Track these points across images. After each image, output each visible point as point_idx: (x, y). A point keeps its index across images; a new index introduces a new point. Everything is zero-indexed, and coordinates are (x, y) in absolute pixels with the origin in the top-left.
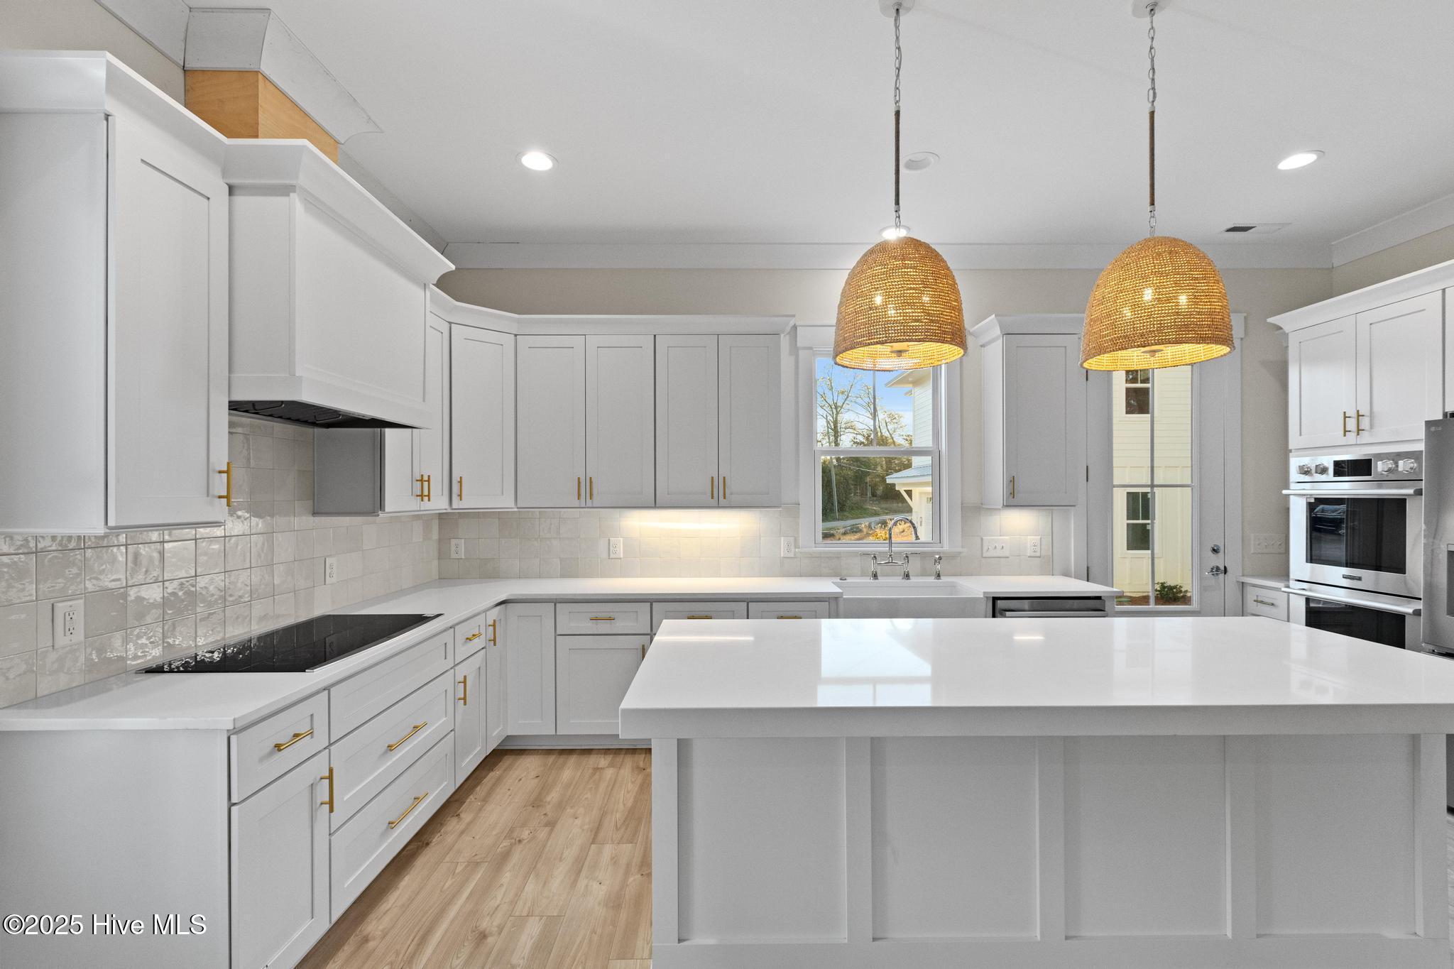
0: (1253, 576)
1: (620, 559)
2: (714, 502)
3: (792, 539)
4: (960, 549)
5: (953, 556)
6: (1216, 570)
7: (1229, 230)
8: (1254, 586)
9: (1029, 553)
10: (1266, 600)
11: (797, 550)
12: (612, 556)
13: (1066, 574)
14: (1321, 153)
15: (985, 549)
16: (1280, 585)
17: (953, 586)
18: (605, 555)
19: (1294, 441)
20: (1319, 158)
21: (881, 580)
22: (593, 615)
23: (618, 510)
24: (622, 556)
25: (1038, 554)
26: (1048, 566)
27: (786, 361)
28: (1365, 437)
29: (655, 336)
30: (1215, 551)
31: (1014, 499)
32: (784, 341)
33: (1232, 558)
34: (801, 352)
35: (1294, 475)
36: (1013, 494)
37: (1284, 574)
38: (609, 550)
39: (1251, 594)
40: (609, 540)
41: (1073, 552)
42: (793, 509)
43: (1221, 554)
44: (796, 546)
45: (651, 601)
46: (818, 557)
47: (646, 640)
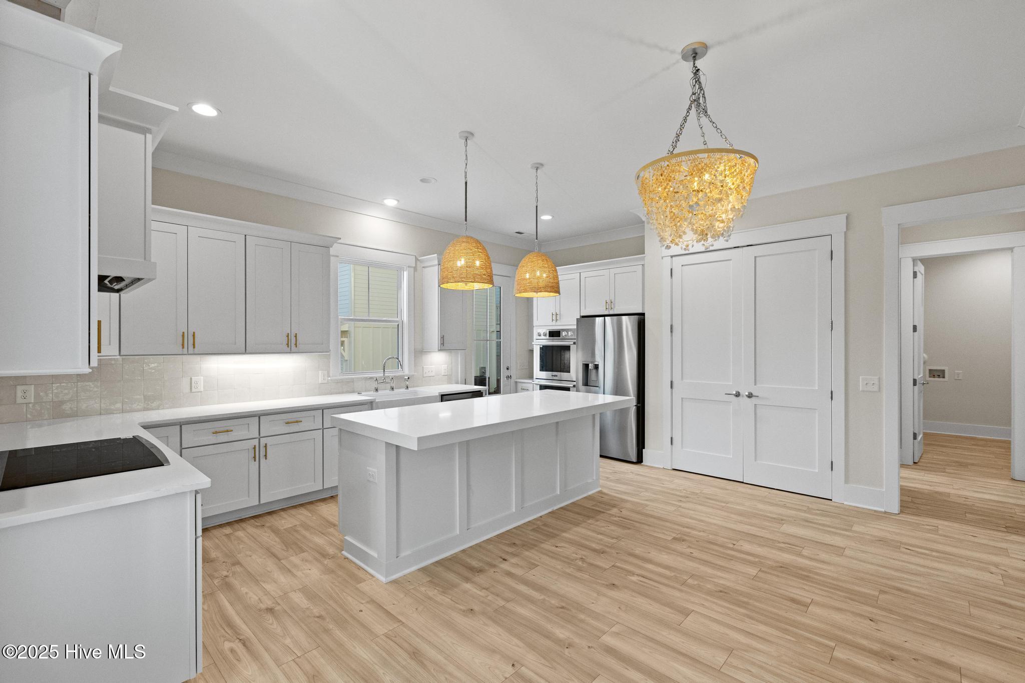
0: (519, 379)
1: (201, 392)
2: (288, 349)
3: (326, 372)
4: (413, 373)
5: (413, 377)
6: (508, 377)
7: (517, 233)
8: (520, 382)
9: (443, 374)
10: (525, 388)
11: (329, 378)
12: (194, 390)
13: (457, 383)
14: (553, 217)
15: (424, 373)
16: (531, 381)
17: (416, 392)
18: (188, 390)
19: (535, 323)
20: (552, 218)
21: (380, 392)
22: (214, 430)
23: (199, 356)
24: (202, 390)
25: (446, 374)
26: (450, 380)
28: (558, 323)
29: (245, 235)
30: (507, 368)
31: (441, 347)
33: (513, 372)
35: (535, 336)
36: (443, 344)
37: (531, 376)
38: (191, 387)
39: (520, 386)
40: (191, 378)
41: (460, 372)
42: (328, 353)
43: (509, 370)
44: (329, 376)
45: (259, 415)
46: (341, 382)
47: (256, 442)
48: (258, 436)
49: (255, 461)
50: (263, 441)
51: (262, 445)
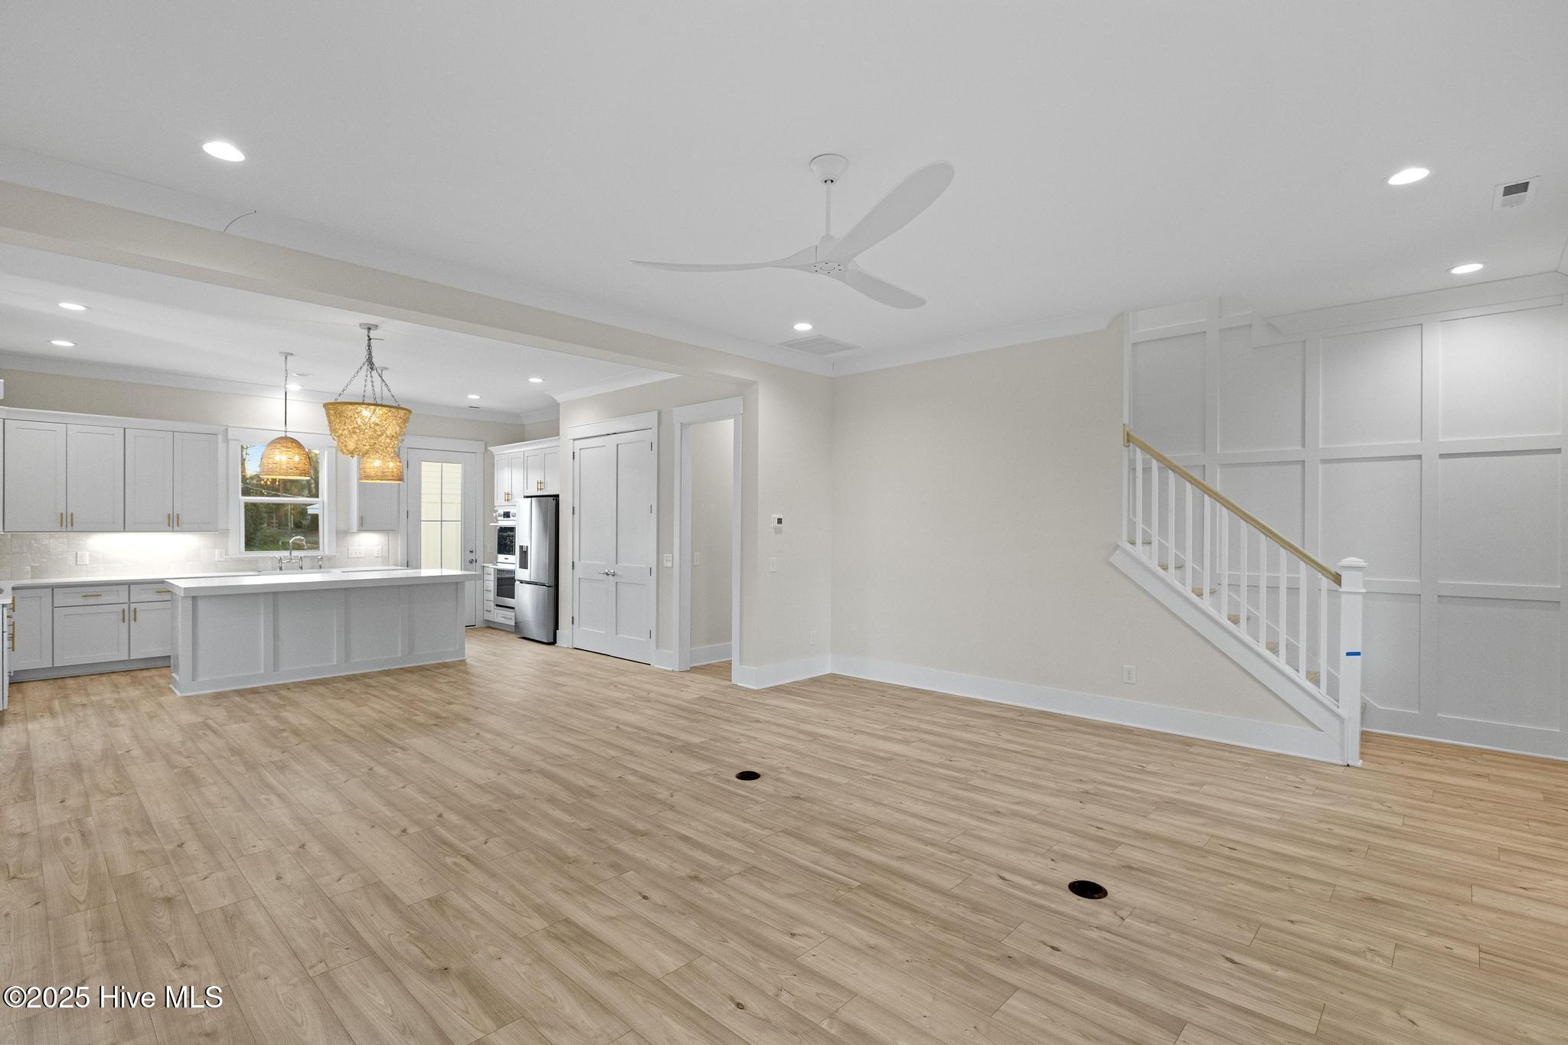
0: (486, 563)
1: (87, 565)
2: (170, 528)
3: (221, 551)
4: (336, 554)
5: (330, 558)
6: (471, 562)
9: (376, 556)
11: (226, 556)
12: (79, 562)
13: (396, 565)
15: (350, 554)
18: (74, 562)
19: (496, 503)
22: (84, 594)
24: (87, 562)
25: (380, 556)
26: (385, 561)
27: (221, 446)
28: (510, 503)
30: (472, 552)
31: (364, 526)
32: (220, 438)
33: (479, 556)
34: (230, 442)
35: (496, 517)
36: (362, 525)
38: (77, 560)
40: (76, 554)
41: (400, 554)
42: (225, 533)
43: (474, 554)
44: (227, 554)
45: (129, 584)
46: (242, 560)
47: (126, 607)
48: (127, 601)
49: (124, 622)
50: (133, 606)
51: (132, 610)
